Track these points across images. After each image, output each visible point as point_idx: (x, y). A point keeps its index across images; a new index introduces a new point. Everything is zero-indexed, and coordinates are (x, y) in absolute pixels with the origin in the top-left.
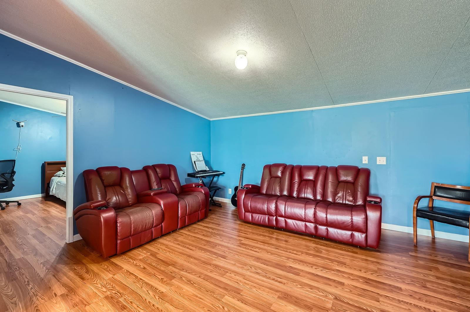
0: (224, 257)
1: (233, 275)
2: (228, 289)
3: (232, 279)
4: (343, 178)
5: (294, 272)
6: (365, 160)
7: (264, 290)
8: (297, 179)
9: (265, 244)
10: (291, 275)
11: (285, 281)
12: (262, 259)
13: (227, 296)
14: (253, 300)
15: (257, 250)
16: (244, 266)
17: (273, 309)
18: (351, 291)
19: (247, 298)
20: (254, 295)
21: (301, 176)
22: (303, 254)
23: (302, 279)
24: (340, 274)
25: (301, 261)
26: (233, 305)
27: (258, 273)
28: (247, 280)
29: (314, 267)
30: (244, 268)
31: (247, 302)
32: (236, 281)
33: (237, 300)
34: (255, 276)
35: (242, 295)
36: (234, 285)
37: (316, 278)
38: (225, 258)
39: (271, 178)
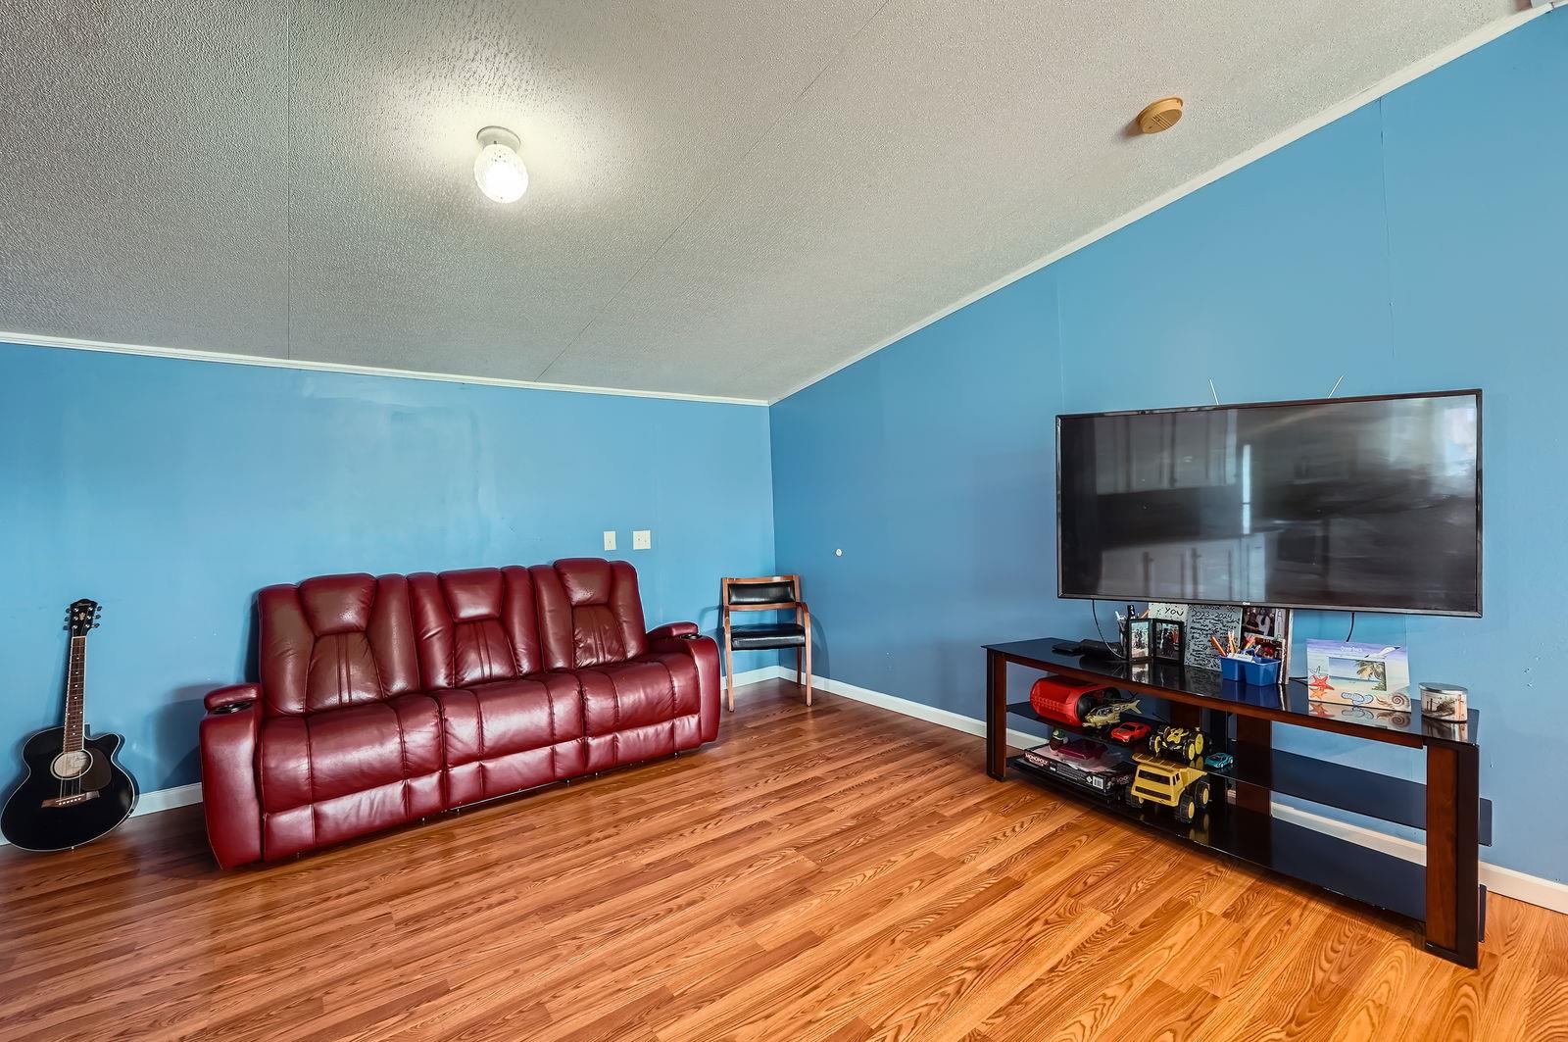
0: (440, 990)
1: (570, 993)
2: (631, 1023)
3: (591, 1000)
4: (579, 595)
5: (674, 868)
6: (610, 541)
7: (698, 944)
8: (433, 624)
9: (489, 871)
10: (679, 878)
11: (695, 894)
12: (562, 902)
13: (663, 1032)
14: (720, 975)
15: (495, 898)
16: (554, 953)
17: (772, 947)
18: (791, 824)
19: (700, 986)
20: (699, 967)
21: (448, 608)
22: (621, 827)
23: (709, 865)
24: (737, 813)
25: (646, 840)
26: (711, 1025)
27: (618, 932)
28: (625, 966)
29: (686, 832)
30: (559, 955)
31: (721, 989)
32: (603, 994)
33: (693, 1011)
34: (625, 942)
35: (682, 994)
36: (621, 1004)
37: (726, 845)
38: (448, 991)
39: (317, 639)
